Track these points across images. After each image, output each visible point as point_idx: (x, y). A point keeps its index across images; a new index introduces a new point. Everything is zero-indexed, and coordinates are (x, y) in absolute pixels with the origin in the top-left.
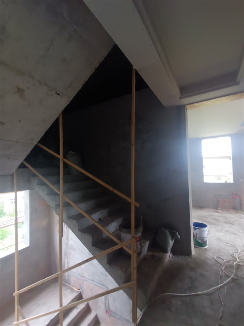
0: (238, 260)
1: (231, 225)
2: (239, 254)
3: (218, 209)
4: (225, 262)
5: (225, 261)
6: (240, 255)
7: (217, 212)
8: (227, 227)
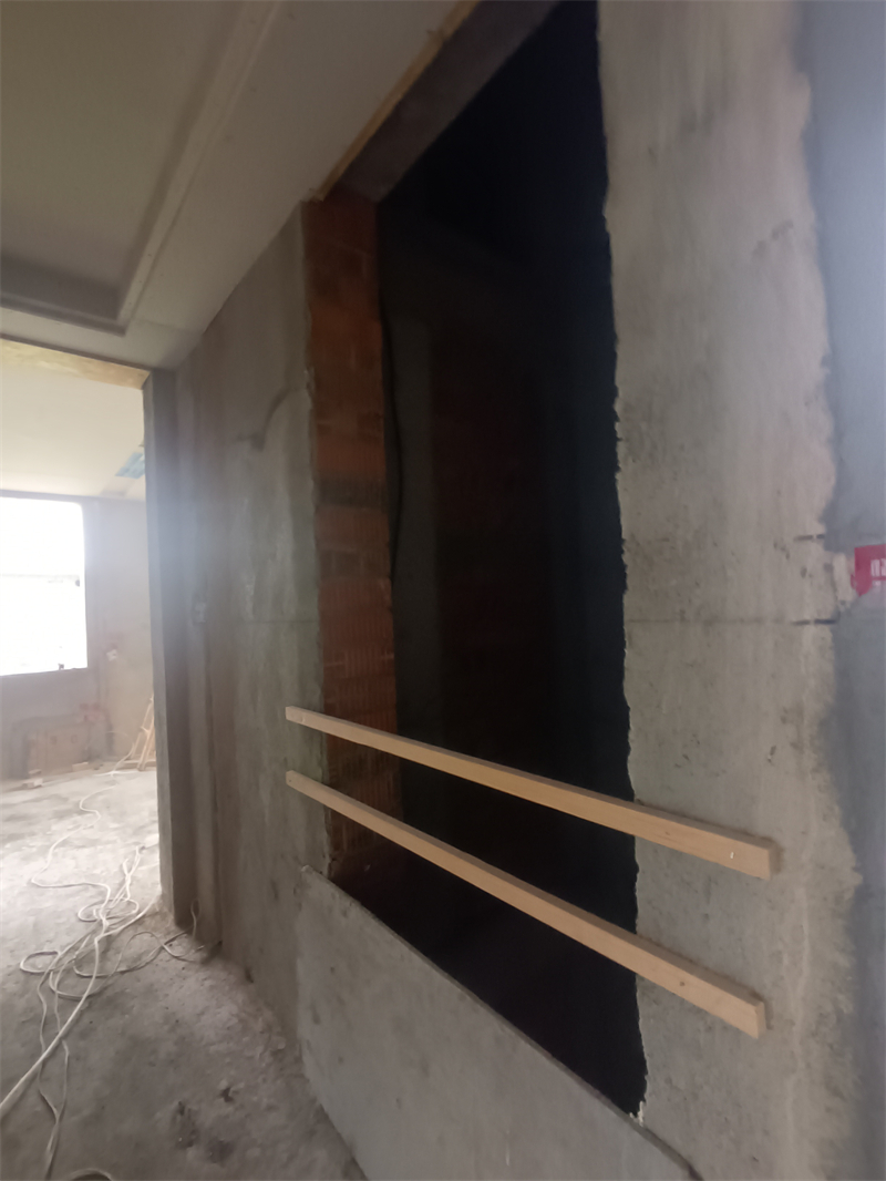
0: (106, 923)
1: (77, 818)
2: (110, 901)
3: (27, 777)
4: (60, 959)
5: (60, 954)
6: (111, 906)
7: (25, 787)
8: (62, 830)
